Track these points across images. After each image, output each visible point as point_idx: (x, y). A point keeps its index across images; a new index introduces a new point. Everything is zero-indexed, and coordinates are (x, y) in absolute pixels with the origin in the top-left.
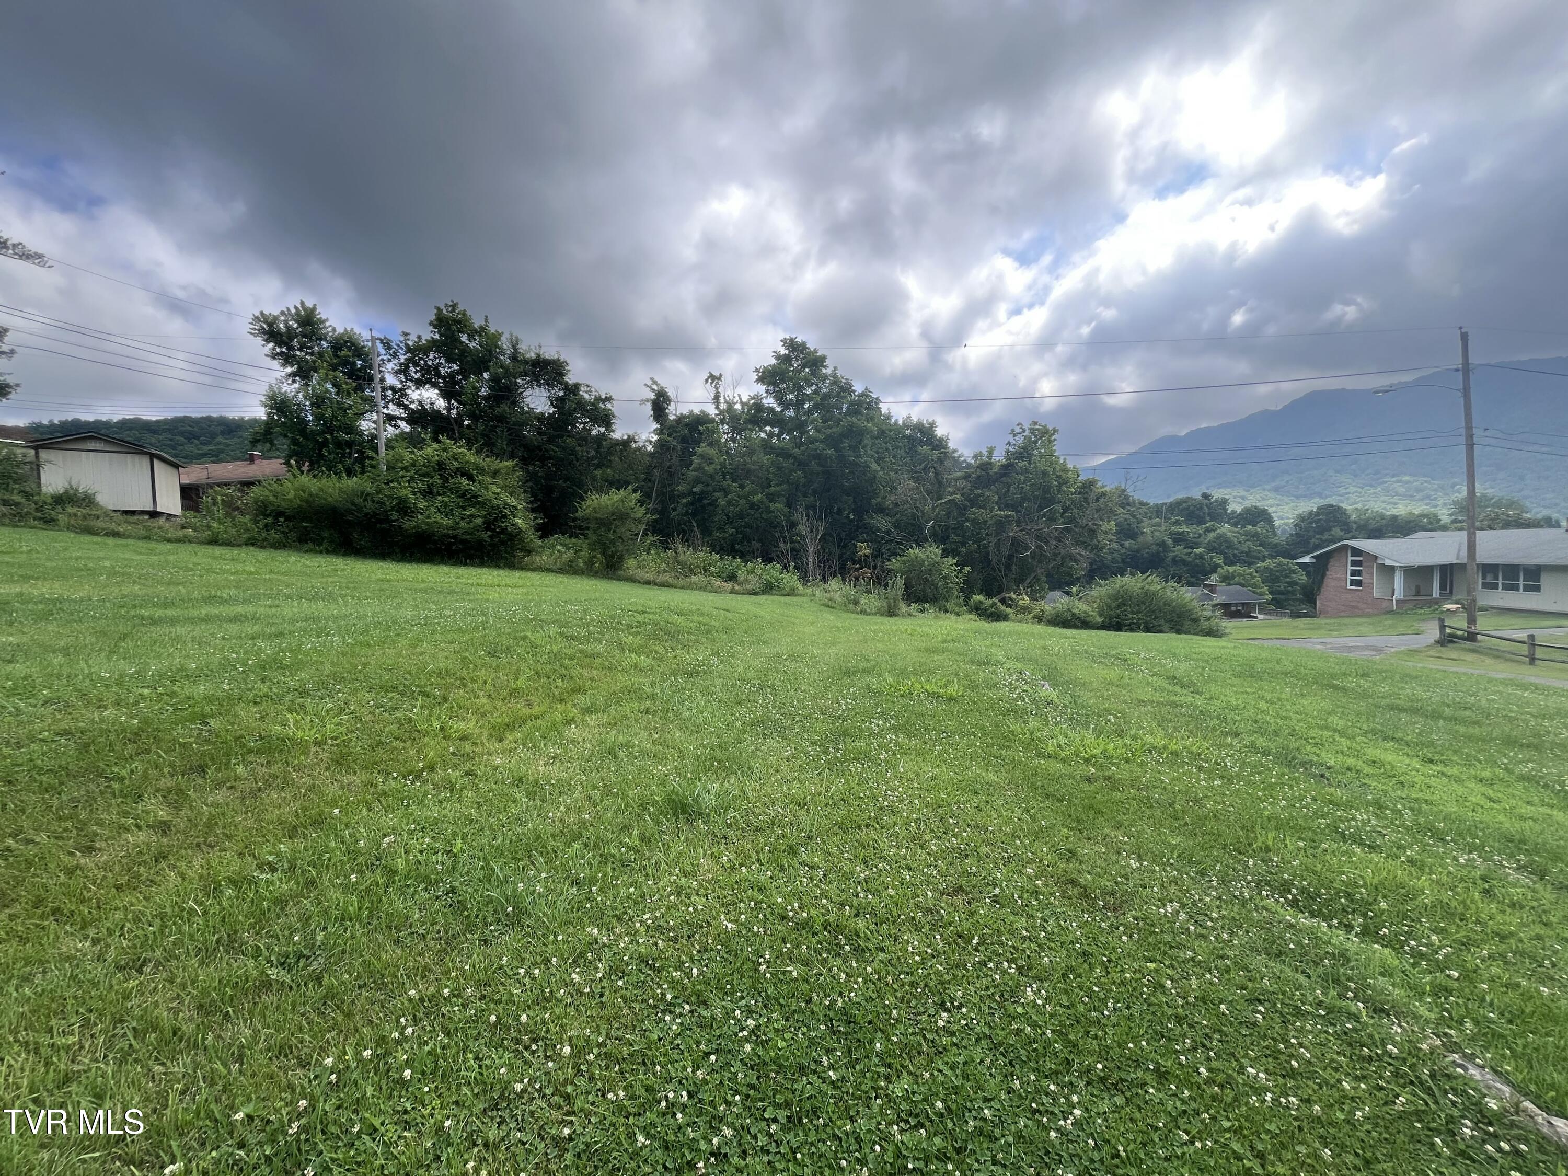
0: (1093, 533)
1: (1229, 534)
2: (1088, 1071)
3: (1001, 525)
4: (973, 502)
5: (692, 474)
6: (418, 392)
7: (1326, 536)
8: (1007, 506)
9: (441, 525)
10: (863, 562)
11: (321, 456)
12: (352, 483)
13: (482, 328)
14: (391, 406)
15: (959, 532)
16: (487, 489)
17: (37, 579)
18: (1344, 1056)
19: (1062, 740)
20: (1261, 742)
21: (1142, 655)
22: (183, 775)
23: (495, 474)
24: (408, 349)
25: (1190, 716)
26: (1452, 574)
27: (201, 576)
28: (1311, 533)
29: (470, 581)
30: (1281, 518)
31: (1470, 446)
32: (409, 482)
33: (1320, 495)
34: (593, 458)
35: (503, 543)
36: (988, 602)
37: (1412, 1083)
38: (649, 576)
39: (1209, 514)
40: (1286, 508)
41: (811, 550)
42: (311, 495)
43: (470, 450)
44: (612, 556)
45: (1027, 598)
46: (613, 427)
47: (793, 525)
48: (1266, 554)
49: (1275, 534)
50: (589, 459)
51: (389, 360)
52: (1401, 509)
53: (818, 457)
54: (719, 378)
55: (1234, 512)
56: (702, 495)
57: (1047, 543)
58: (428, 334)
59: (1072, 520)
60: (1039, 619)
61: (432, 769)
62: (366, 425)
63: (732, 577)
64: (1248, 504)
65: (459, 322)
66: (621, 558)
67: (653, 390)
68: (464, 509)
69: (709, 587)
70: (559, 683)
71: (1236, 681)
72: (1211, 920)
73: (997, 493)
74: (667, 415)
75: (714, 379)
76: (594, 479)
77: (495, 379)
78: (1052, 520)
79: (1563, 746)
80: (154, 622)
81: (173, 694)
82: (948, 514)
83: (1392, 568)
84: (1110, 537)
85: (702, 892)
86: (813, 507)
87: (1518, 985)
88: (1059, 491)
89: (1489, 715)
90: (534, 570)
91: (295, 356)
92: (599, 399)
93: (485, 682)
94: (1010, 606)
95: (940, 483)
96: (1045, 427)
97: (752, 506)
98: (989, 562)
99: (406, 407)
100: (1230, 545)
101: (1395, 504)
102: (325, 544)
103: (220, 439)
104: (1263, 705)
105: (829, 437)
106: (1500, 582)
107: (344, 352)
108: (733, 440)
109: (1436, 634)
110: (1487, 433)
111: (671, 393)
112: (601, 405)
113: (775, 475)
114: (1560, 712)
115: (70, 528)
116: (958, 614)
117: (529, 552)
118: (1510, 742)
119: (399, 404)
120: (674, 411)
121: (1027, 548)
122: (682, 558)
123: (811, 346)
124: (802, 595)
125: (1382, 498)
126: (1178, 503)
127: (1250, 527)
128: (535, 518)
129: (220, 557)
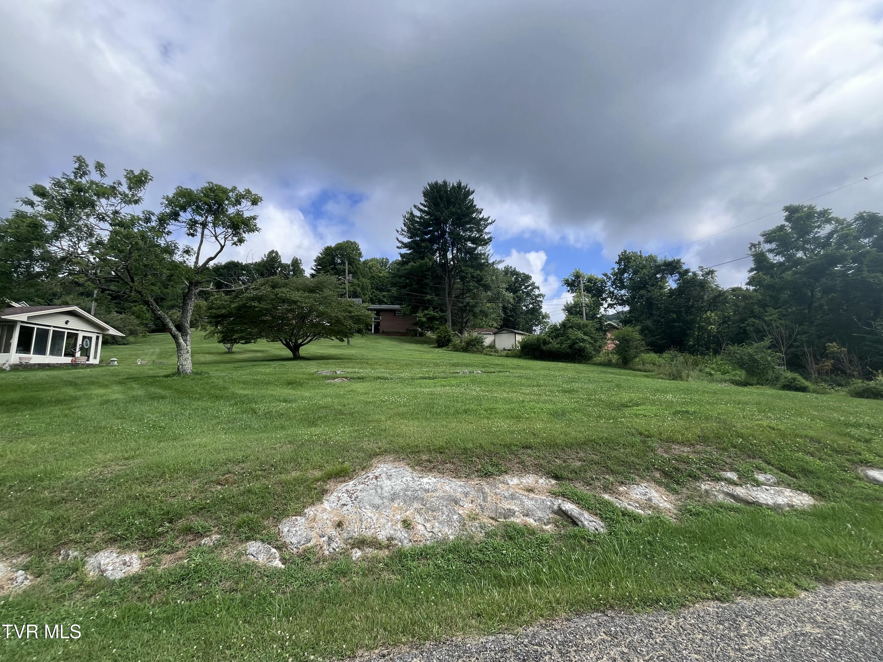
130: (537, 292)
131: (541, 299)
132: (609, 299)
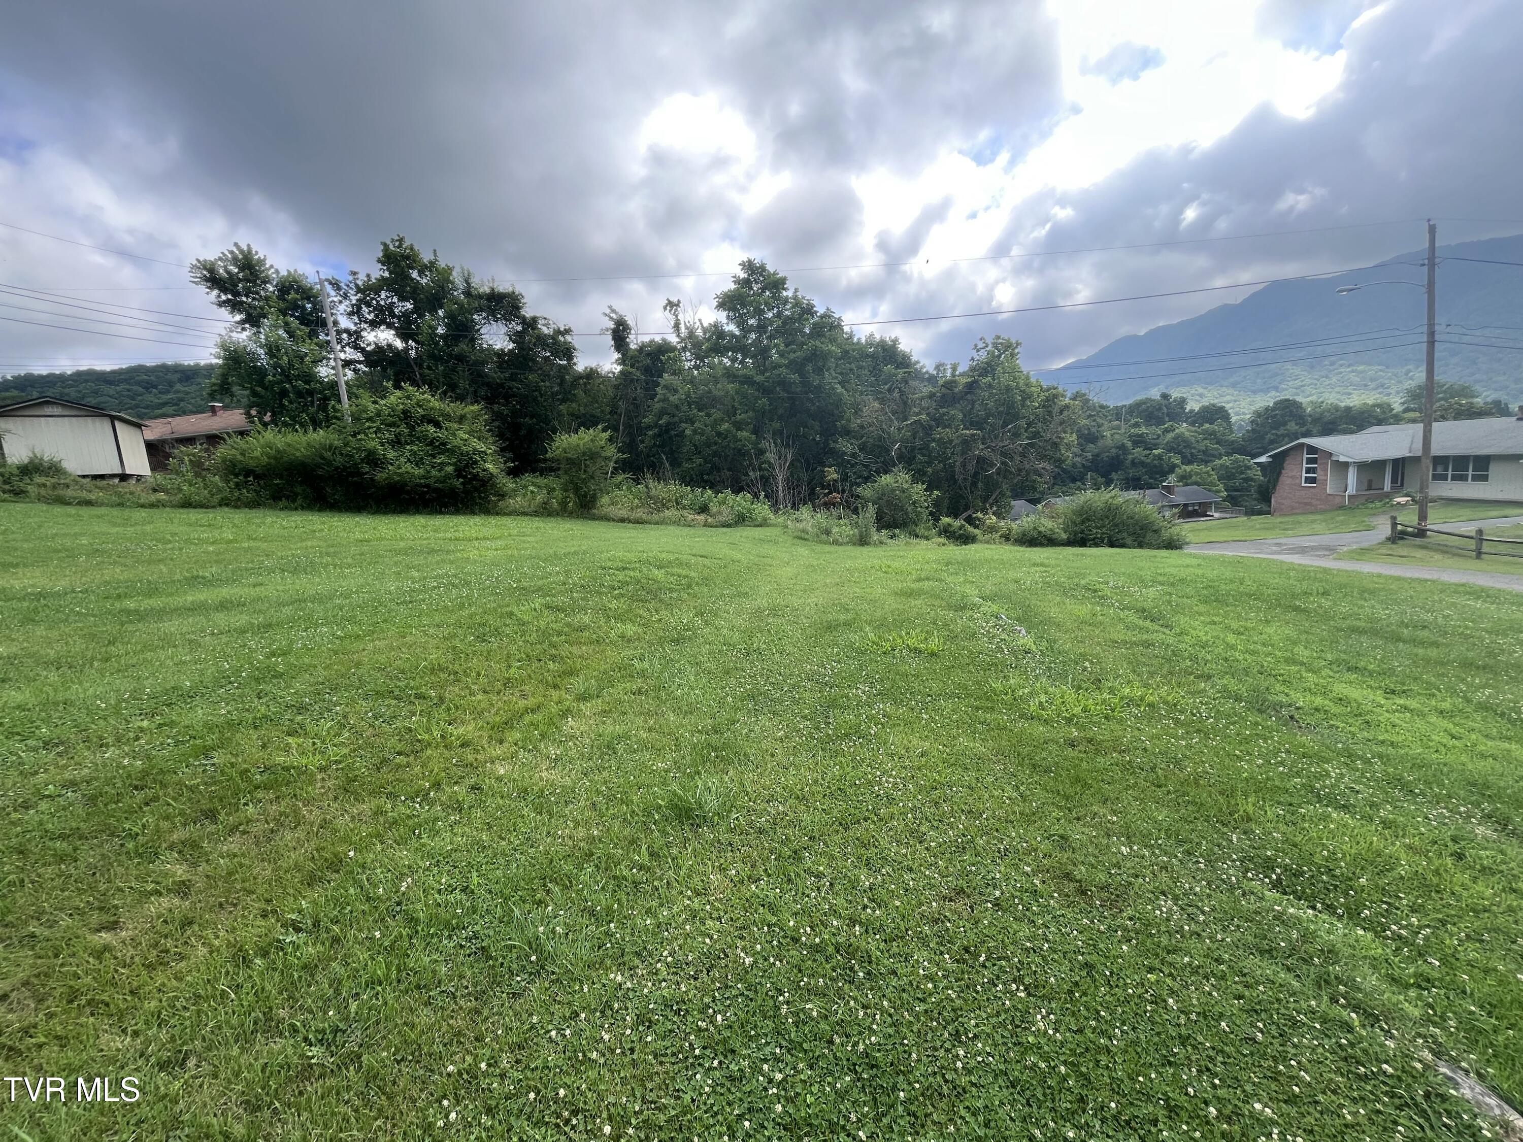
0: (1056, 445)
1: (1187, 433)
2: (1102, 1108)
3: (967, 443)
4: (939, 421)
5: (657, 406)
6: (374, 334)
7: (1282, 431)
8: (973, 424)
9: (413, 475)
10: (832, 487)
11: (282, 406)
12: (318, 436)
13: (432, 263)
14: (347, 349)
15: (925, 452)
16: (454, 435)
17: (16, 566)
18: (1342, 1075)
19: (1043, 698)
20: (1233, 685)
21: (1111, 584)
22: (195, 823)
23: (461, 419)
24: (359, 290)
25: (1163, 658)
26: (1403, 467)
27: (181, 549)
28: (1267, 429)
29: (449, 535)
30: (1237, 414)
31: (1431, 343)
32: (376, 433)
33: (1276, 388)
34: (557, 393)
35: (476, 489)
36: (957, 523)
37: (1407, 1105)
38: (624, 513)
39: (1168, 415)
40: (1243, 404)
41: (780, 478)
42: (278, 451)
43: (433, 396)
44: (585, 496)
45: (994, 517)
46: (575, 360)
47: (762, 452)
48: (1223, 451)
49: (1232, 432)
50: (554, 395)
51: (341, 302)
52: (1356, 400)
53: (783, 383)
54: (678, 305)
55: (1192, 411)
56: (669, 427)
57: (1012, 459)
58: (378, 272)
59: (1036, 435)
60: (1007, 538)
61: (437, 785)
62: (324, 372)
63: (704, 509)
64: (1205, 402)
65: (408, 257)
66: (594, 498)
67: (611, 318)
68: (434, 457)
69: (682, 522)
70: (551, 665)
71: (1202, 608)
72: (1203, 913)
73: (962, 411)
74: (628, 344)
75: (672, 305)
76: (560, 415)
77: (450, 316)
78: (1016, 435)
79: (1517, 666)
80: (141, 616)
81: (172, 724)
82: (914, 436)
83: (1346, 465)
84: (1074, 449)
85: (715, 915)
86: (781, 433)
87: (1495, 970)
88: (1023, 406)
89: (1446, 633)
90: (509, 514)
91: (242, 302)
92: (558, 332)
93: (479, 674)
94: (976, 527)
95: (905, 403)
96: (1008, 341)
97: (719, 434)
98: (955, 481)
99: (363, 350)
100: (1188, 445)
101: (1350, 394)
102: (299, 501)
103: (178, 386)
104: (1231, 638)
105: (792, 362)
106: (1450, 473)
107: (292, 295)
108: (697, 367)
109: (1387, 531)
110: (1449, 329)
111: (630, 322)
112: (561, 338)
113: (741, 404)
114: (1514, 628)
115: (40, 499)
116: (927, 538)
117: (502, 496)
118: (1467, 665)
119: (356, 347)
120: (634, 341)
121: (992, 465)
122: (653, 492)
123: (770, 268)
124: (775, 525)
125: (1337, 389)
126: (1138, 404)
127: (1207, 426)
128: (505, 462)
129: (197, 524)
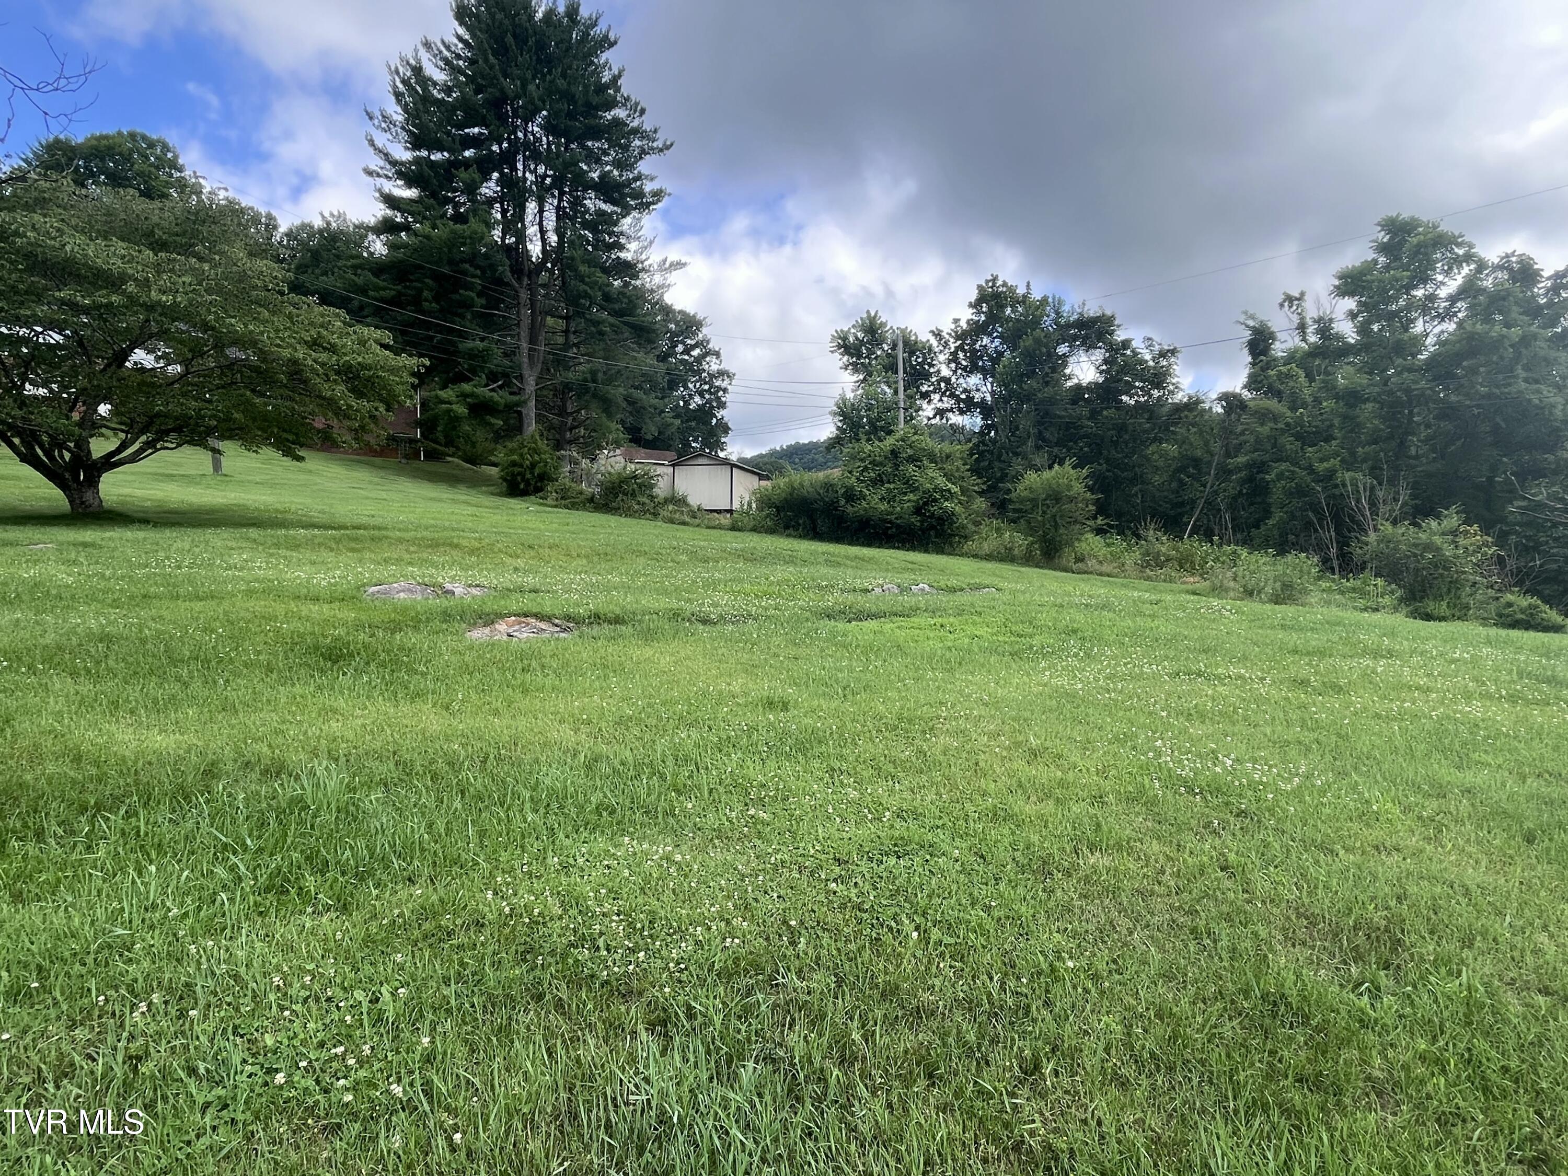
9: (878, 510)
13: (1025, 297)
16: (925, 473)
23: (947, 459)
24: (957, 338)
35: (932, 527)
54: (1300, 298)
65: (1002, 295)
67: (1247, 326)
91: (862, 363)
92: (1160, 354)
112: (1161, 361)
130: (712, 365)
131: (724, 384)
132: (935, 397)
